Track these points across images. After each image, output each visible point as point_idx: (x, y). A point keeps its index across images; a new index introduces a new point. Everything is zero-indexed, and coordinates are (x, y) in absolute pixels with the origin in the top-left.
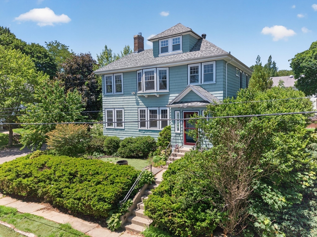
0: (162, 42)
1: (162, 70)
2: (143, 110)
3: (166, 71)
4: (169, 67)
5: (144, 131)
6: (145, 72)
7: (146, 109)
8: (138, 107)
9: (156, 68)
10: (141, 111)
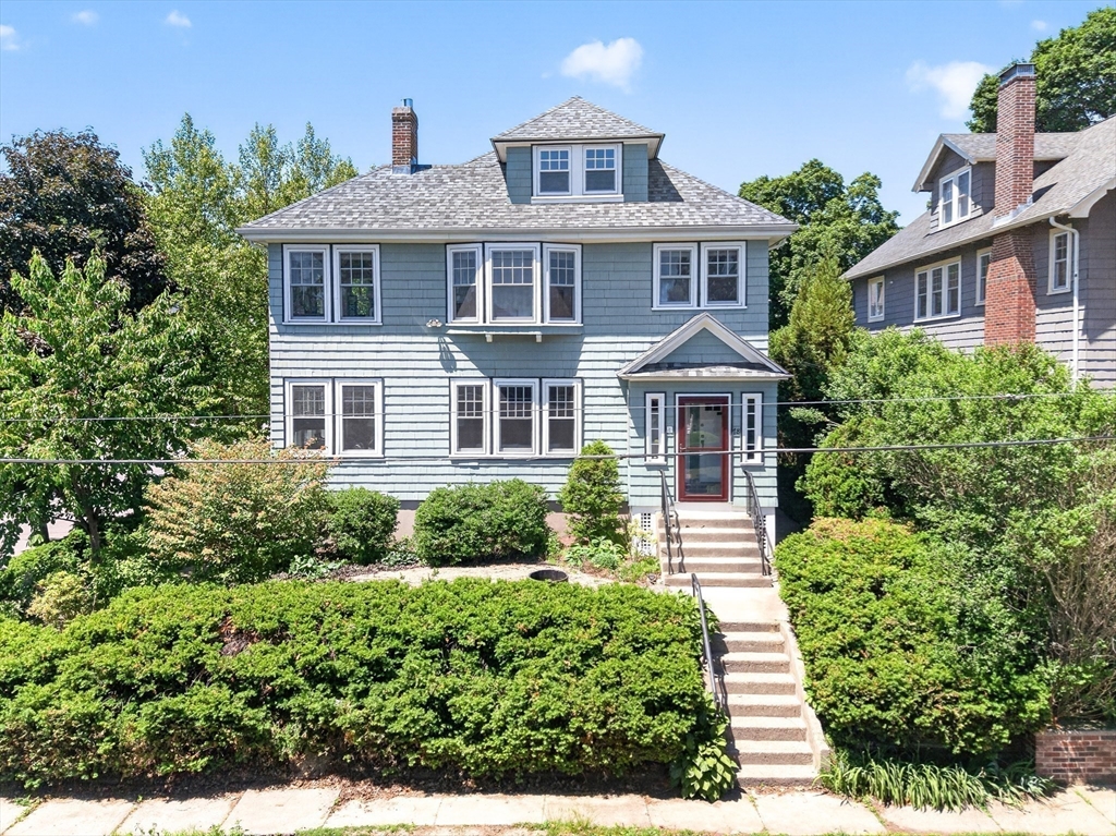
0: (545, 155)
1: (561, 253)
2: (470, 388)
3: (572, 255)
4: (582, 244)
5: (476, 464)
6: (496, 255)
7: (486, 383)
8: (449, 375)
9: (542, 243)
10: (461, 389)
